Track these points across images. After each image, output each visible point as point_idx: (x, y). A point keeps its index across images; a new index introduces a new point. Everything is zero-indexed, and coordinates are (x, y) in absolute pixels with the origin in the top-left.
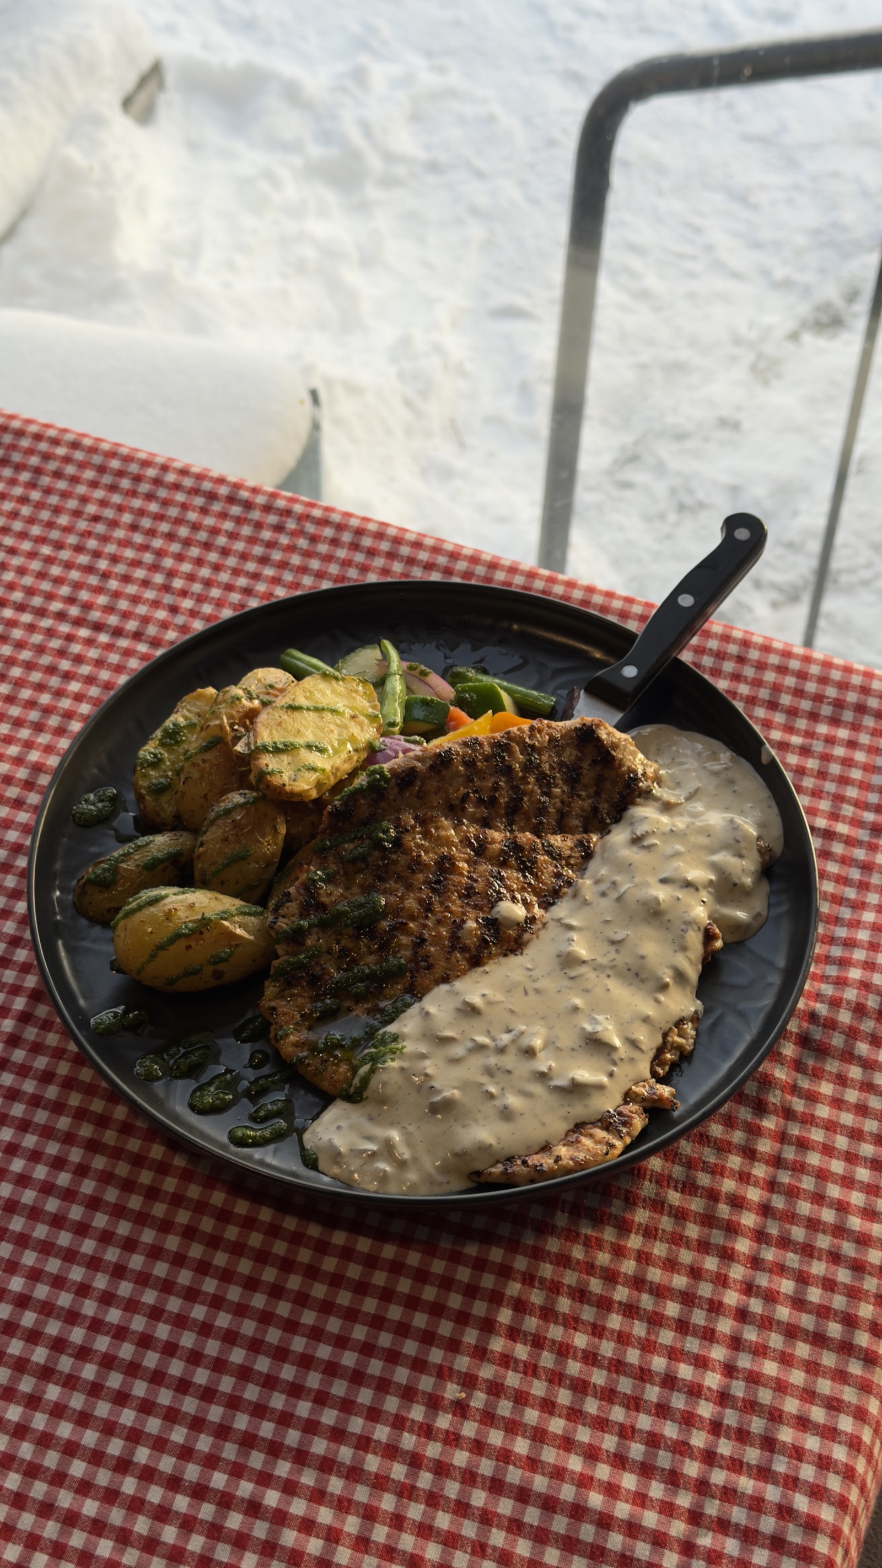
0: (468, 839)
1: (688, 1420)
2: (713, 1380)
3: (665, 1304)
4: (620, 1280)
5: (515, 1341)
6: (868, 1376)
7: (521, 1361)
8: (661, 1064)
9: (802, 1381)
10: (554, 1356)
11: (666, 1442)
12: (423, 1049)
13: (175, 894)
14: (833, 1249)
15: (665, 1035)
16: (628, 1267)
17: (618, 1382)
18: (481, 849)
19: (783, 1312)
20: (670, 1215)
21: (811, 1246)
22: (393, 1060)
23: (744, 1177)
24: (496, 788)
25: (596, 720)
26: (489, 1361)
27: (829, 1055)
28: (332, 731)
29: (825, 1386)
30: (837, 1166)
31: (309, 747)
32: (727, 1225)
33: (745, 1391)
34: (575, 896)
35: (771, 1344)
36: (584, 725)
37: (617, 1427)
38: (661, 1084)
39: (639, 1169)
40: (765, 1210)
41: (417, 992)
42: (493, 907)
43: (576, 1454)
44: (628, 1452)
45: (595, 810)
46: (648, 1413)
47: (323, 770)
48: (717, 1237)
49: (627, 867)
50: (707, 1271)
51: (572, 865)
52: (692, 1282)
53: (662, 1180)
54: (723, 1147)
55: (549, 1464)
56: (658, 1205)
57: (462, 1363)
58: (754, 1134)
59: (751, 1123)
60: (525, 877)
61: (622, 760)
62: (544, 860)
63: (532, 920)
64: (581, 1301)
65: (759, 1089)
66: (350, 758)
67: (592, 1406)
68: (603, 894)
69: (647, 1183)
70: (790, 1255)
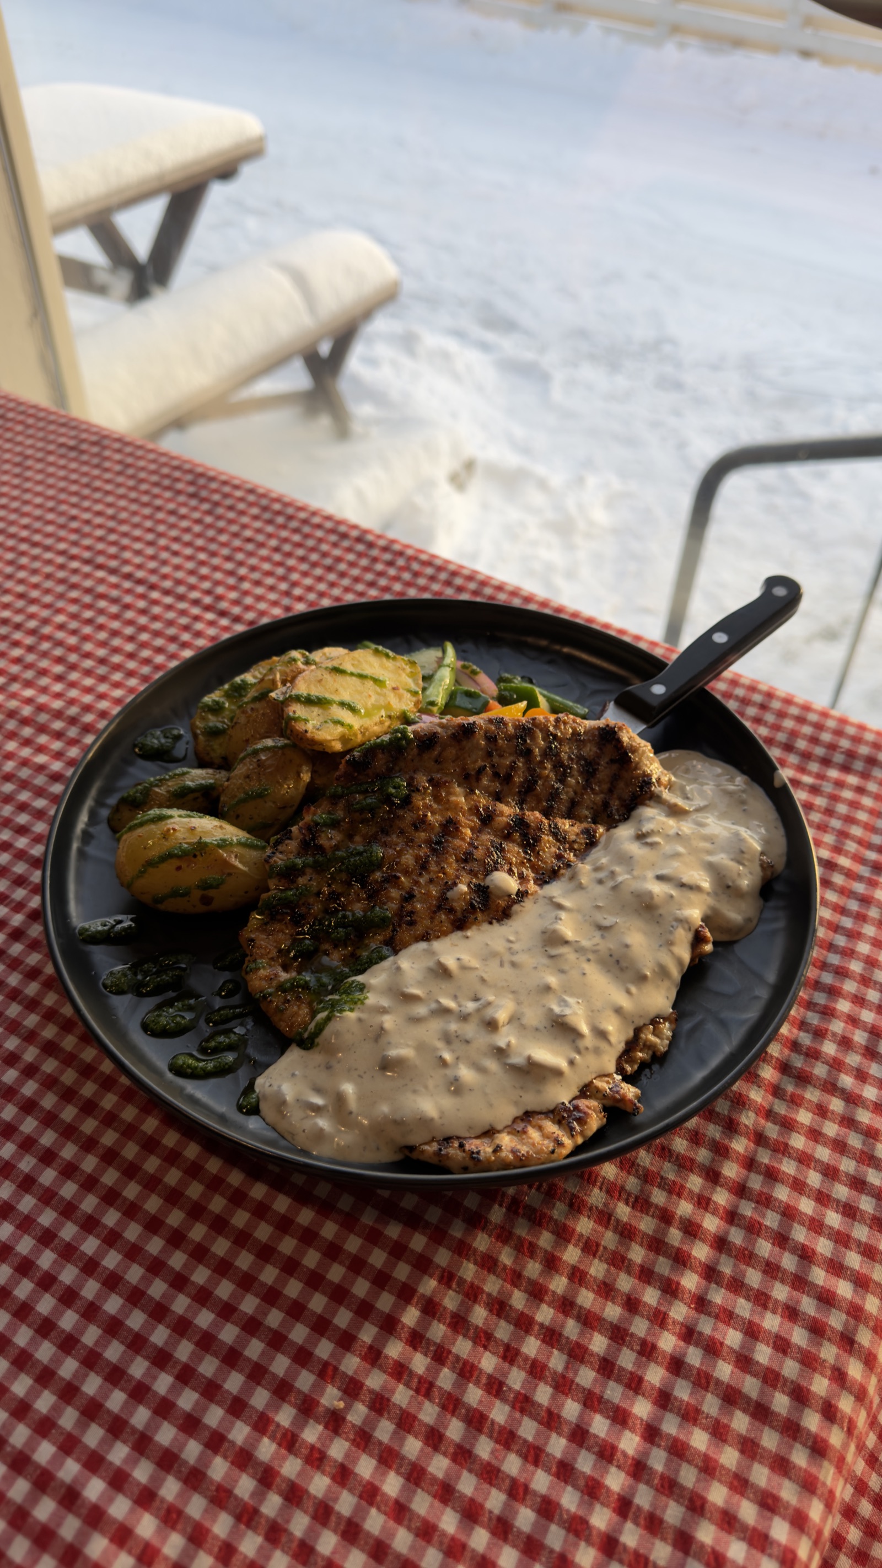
0: (477, 808)
1: (593, 1490)
2: (630, 1443)
3: (592, 1336)
4: (546, 1298)
5: (415, 1349)
6: (814, 1470)
7: (417, 1375)
8: (631, 1061)
9: (735, 1463)
10: (455, 1376)
11: (561, 1515)
12: (385, 1002)
13: (180, 816)
14: (790, 1303)
15: (638, 1031)
16: (559, 1284)
17: (520, 1423)
18: (487, 819)
19: (724, 1371)
20: (615, 1230)
21: (766, 1295)
22: (351, 1010)
23: (703, 1202)
24: (513, 767)
25: (620, 723)
26: (381, 1368)
27: (810, 1083)
28: (370, 696)
29: (761, 1475)
30: (807, 1206)
31: (342, 704)
32: (677, 1254)
33: (666, 1465)
34: (572, 878)
35: (705, 1408)
36: (608, 726)
37: (507, 1482)
38: (627, 1082)
39: (590, 1174)
40: (721, 1244)
41: (395, 946)
42: (487, 875)
43: (453, 1508)
44: (514, 1518)
45: (606, 805)
46: (548, 1471)
47: (350, 727)
48: (663, 1266)
49: (627, 860)
50: (645, 1304)
51: (576, 850)
52: (627, 1314)
53: (614, 1190)
54: (685, 1164)
55: (419, 1516)
56: (605, 1217)
57: (351, 1364)
58: (721, 1155)
59: (719, 1143)
60: (526, 853)
61: (638, 763)
62: (548, 841)
63: (522, 895)
64: (499, 1315)
65: (732, 1108)
66: (382, 723)
67: (484, 1448)
68: (600, 882)
69: (596, 1191)
70: (742, 1301)
